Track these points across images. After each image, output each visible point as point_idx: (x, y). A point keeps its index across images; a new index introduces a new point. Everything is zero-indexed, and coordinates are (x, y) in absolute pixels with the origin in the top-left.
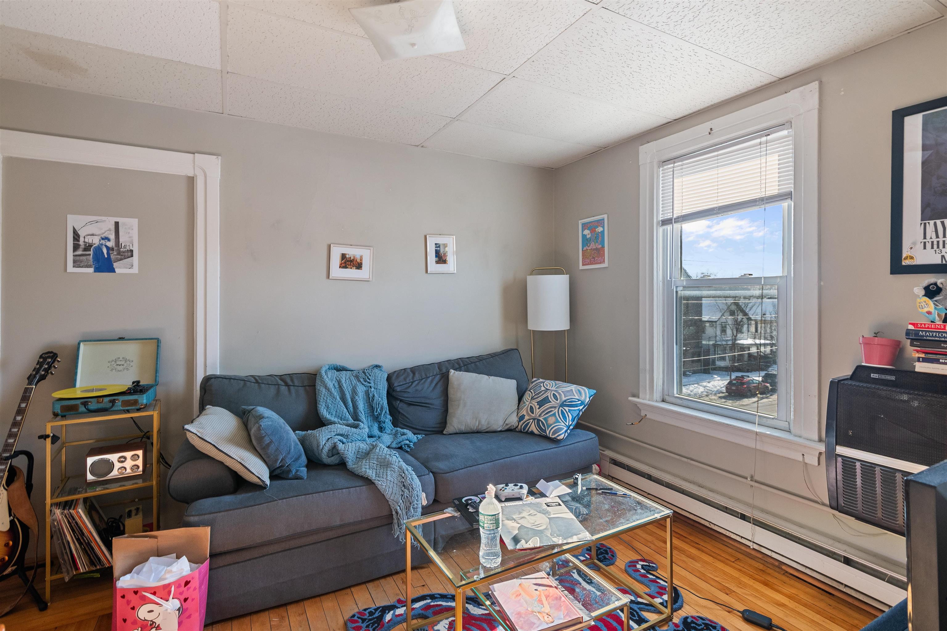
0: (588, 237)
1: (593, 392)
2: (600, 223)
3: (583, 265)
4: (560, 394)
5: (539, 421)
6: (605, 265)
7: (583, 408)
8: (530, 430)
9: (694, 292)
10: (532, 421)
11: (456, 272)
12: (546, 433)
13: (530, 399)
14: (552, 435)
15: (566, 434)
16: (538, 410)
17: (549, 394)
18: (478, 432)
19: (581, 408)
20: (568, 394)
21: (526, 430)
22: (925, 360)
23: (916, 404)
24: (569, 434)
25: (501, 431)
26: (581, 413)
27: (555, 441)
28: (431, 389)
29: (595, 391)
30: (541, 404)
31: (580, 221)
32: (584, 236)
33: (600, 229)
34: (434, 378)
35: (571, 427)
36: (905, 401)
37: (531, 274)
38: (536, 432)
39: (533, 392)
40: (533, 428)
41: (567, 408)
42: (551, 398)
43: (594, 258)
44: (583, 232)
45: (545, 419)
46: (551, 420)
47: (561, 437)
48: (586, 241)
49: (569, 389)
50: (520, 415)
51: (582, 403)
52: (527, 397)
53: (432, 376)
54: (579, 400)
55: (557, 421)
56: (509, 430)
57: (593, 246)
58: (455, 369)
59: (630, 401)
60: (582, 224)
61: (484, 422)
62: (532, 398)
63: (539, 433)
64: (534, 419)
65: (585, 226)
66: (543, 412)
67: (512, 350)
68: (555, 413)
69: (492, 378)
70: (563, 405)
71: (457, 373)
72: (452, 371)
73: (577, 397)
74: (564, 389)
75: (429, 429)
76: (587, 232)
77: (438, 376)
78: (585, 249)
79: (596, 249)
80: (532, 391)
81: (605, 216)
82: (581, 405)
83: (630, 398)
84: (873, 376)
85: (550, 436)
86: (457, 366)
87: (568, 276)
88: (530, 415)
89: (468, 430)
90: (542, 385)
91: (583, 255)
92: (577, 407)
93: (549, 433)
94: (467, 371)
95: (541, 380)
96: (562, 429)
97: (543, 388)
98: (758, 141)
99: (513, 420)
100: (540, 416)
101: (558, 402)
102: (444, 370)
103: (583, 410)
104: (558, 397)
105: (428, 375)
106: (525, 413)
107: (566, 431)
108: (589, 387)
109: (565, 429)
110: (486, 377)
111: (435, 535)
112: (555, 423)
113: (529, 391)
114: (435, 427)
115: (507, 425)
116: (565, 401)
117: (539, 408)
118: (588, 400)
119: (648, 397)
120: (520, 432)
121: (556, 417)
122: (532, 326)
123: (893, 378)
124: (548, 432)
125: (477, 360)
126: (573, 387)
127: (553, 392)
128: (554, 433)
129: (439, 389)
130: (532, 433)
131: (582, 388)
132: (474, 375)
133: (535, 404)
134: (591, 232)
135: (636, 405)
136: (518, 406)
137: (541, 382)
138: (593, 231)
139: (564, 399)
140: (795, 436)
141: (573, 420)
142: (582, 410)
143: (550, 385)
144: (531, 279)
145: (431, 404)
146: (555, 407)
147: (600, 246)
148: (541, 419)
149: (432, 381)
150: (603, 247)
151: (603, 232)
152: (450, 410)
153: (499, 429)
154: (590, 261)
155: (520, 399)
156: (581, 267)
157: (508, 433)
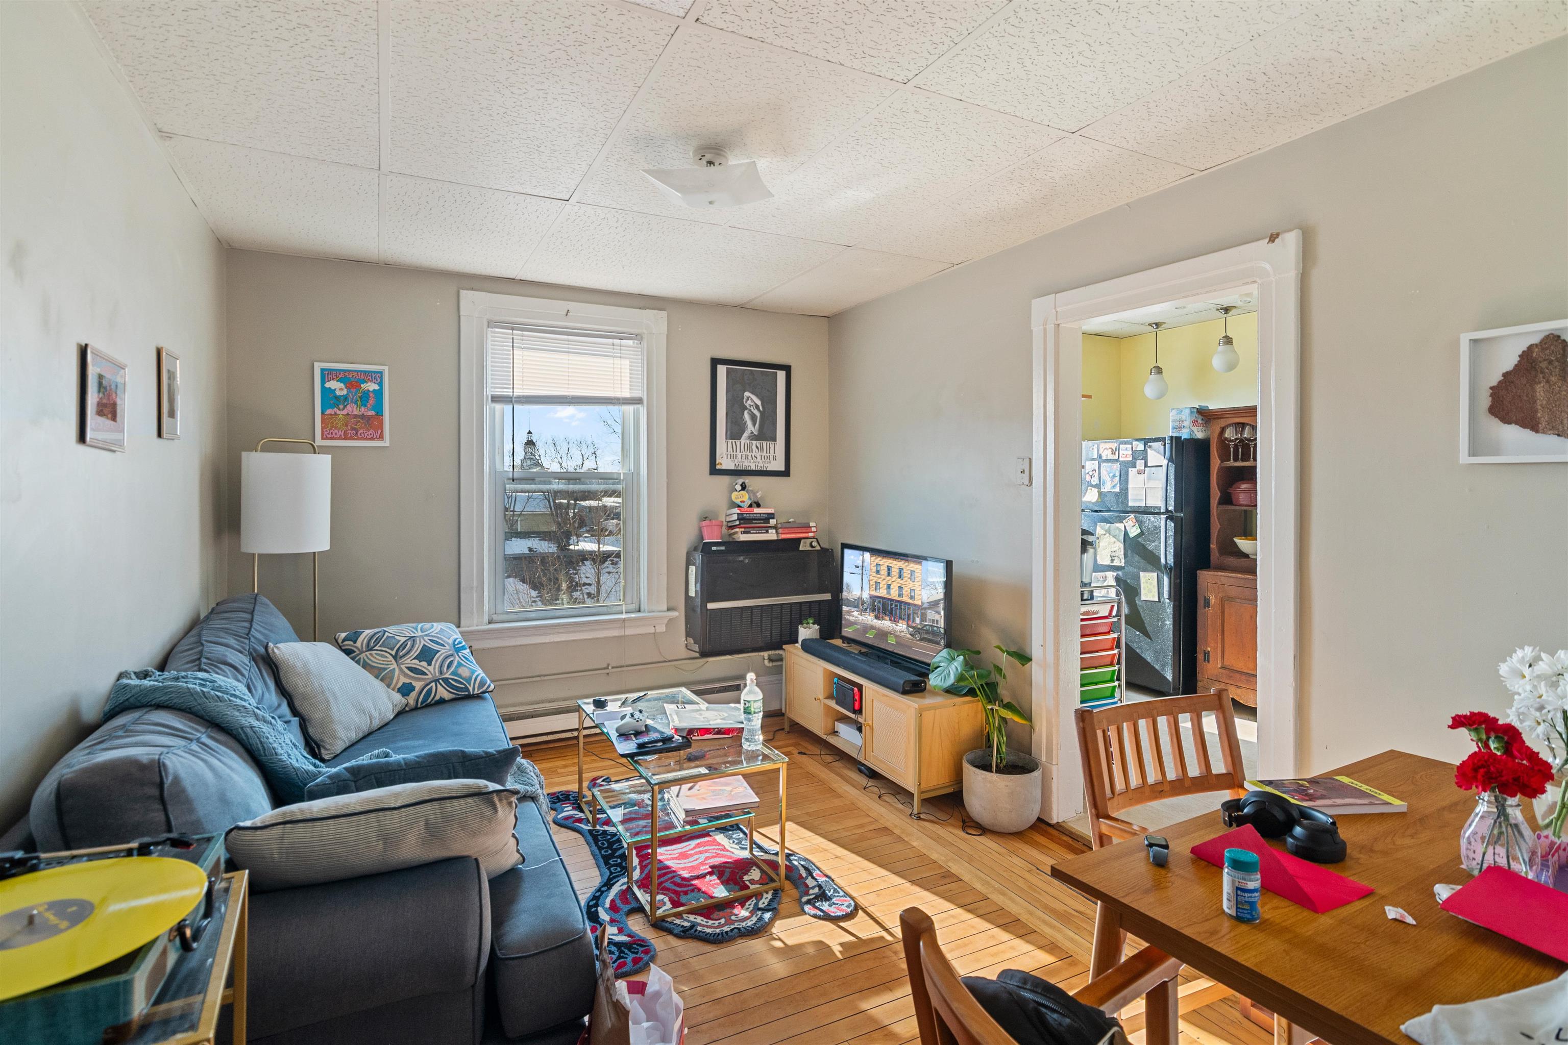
0: (341, 393)
2: (373, 376)
5: (446, 680)
8: (437, 698)
9: (528, 486)
10: (433, 684)
12: (468, 690)
18: (369, 734)
21: (429, 700)
22: (744, 533)
23: (747, 561)
30: (425, 659)
31: (316, 365)
32: (328, 390)
33: (371, 386)
36: (740, 561)
38: (447, 696)
40: (443, 692)
43: (353, 428)
44: (324, 383)
48: (334, 400)
56: (399, 713)
57: (352, 409)
60: (323, 370)
63: (454, 696)
66: (442, 666)
76: (336, 385)
78: (330, 411)
79: (361, 416)
81: (386, 369)
84: (714, 548)
87: (329, 457)
88: (422, 679)
89: (360, 735)
91: (326, 423)
93: (474, 688)
98: (610, 341)
99: (392, 701)
100: (441, 673)
106: (405, 680)
112: (471, 673)
119: (475, 621)
120: (416, 708)
123: (723, 548)
124: (471, 689)
130: (442, 701)
134: (348, 387)
136: (377, 677)
138: (352, 385)
140: (649, 612)
147: (371, 413)
148: (447, 676)
150: (381, 415)
151: (380, 391)
152: (312, 714)
153: (392, 718)
154: (344, 432)
156: (320, 442)
157: (401, 716)
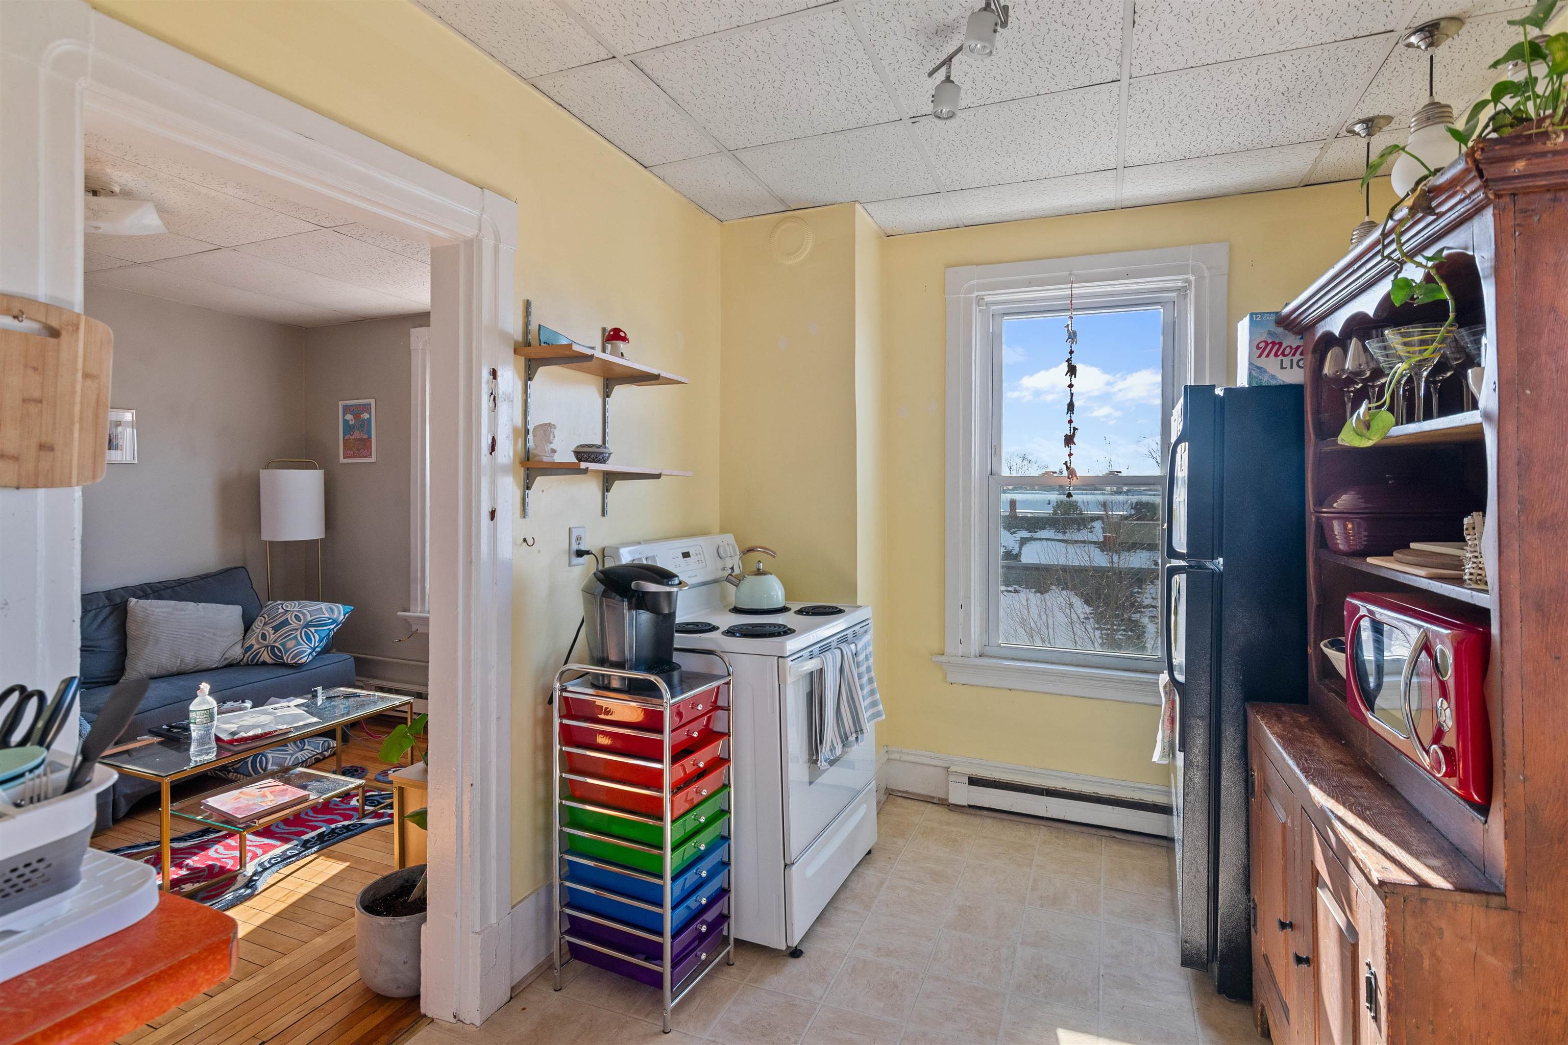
0: (351, 423)
1: (349, 608)
2: (367, 408)
3: (344, 458)
4: (304, 614)
5: (273, 647)
6: (373, 459)
7: (335, 627)
8: (261, 660)
10: (263, 649)
11: (136, 461)
12: (282, 658)
13: (262, 625)
14: (291, 660)
15: (311, 657)
16: (272, 636)
17: (289, 616)
18: (179, 674)
19: (332, 627)
20: (315, 613)
21: (256, 660)
24: (314, 658)
25: (217, 668)
26: (332, 633)
27: (297, 667)
28: (95, 625)
29: (352, 608)
30: (276, 629)
31: (340, 403)
32: (346, 422)
33: (366, 416)
34: (101, 611)
35: (318, 649)
37: (267, 467)
38: (269, 660)
39: (266, 617)
40: (266, 657)
41: (313, 629)
42: (292, 620)
43: (358, 450)
44: (344, 417)
45: (282, 644)
46: (290, 644)
47: (303, 660)
48: (348, 428)
49: (317, 607)
50: (247, 645)
51: (334, 621)
52: (258, 625)
53: (95, 609)
54: (329, 619)
55: (298, 644)
56: (230, 666)
57: (357, 435)
58: (139, 598)
59: (399, 617)
60: (344, 406)
61: (188, 659)
62: (265, 624)
63: (274, 662)
64: (267, 647)
65: (347, 409)
66: (280, 636)
67: (236, 568)
68: (295, 637)
69: (201, 605)
70: (307, 625)
71: (141, 602)
72: (133, 601)
73: (327, 615)
74: (310, 609)
75: (93, 680)
76: (349, 417)
77: (108, 608)
78: (347, 437)
79: (362, 439)
80: (265, 615)
81: (372, 401)
82: (332, 623)
83: (399, 613)
85: (289, 662)
86: (141, 594)
87: (322, 471)
88: (262, 643)
89: (164, 672)
90: (280, 607)
91: (344, 446)
92: (326, 626)
93: (288, 659)
94: (160, 597)
95: (279, 602)
96: (305, 652)
97: (281, 611)
99: (237, 652)
100: (275, 642)
101: (301, 623)
102: (118, 600)
103: (335, 630)
104: (302, 617)
105: (89, 608)
106: (253, 642)
107: (310, 653)
108: (344, 603)
109: (309, 651)
110: (192, 604)
111: (114, 795)
112: (295, 646)
113: (262, 616)
114: (105, 677)
115: (226, 659)
116: (311, 621)
117: (274, 634)
118: (342, 617)
119: (419, 609)
120: (247, 665)
121: (297, 639)
122: (266, 536)
124: (285, 658)
125: (176, 584)
126: (324, 606)
127: (295, 613)
128: (293, 658)
129: (110, 625)
130: (264, 664)
131: (337, 606)
132: (172, 603)
133: (269, 629)
134: (355, 418)
135: (406, 620)
136: (244, 637)
137: (279, 604)
138: (357, 416)
139: (309, 618)
141: (321, 641)
142: (333, 629)
143: (293, 606)
144: (264, 473)
145: (96, 647)
146: (297, 629)
147: (366, 436)
148: (277, 645)
149: (96, 617)
150: (370, 437)
151: (370, 419)
152: (131, 650)
153: (214, 666)
154: (354, 453)
155: (247, 629)
156: (342, 460)
